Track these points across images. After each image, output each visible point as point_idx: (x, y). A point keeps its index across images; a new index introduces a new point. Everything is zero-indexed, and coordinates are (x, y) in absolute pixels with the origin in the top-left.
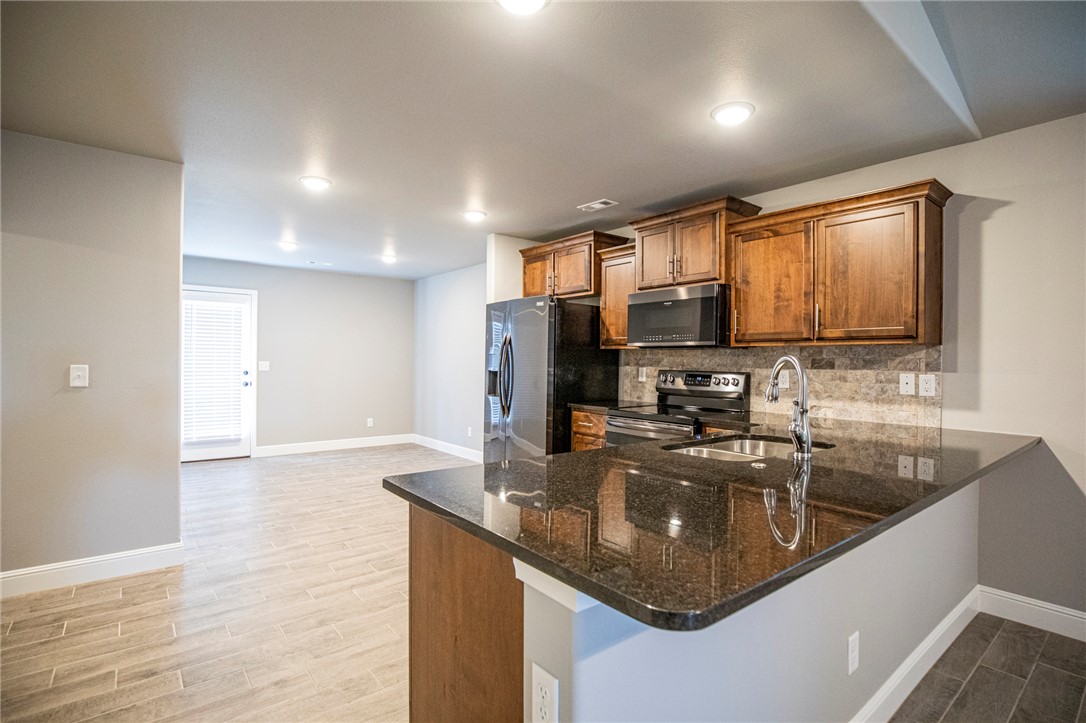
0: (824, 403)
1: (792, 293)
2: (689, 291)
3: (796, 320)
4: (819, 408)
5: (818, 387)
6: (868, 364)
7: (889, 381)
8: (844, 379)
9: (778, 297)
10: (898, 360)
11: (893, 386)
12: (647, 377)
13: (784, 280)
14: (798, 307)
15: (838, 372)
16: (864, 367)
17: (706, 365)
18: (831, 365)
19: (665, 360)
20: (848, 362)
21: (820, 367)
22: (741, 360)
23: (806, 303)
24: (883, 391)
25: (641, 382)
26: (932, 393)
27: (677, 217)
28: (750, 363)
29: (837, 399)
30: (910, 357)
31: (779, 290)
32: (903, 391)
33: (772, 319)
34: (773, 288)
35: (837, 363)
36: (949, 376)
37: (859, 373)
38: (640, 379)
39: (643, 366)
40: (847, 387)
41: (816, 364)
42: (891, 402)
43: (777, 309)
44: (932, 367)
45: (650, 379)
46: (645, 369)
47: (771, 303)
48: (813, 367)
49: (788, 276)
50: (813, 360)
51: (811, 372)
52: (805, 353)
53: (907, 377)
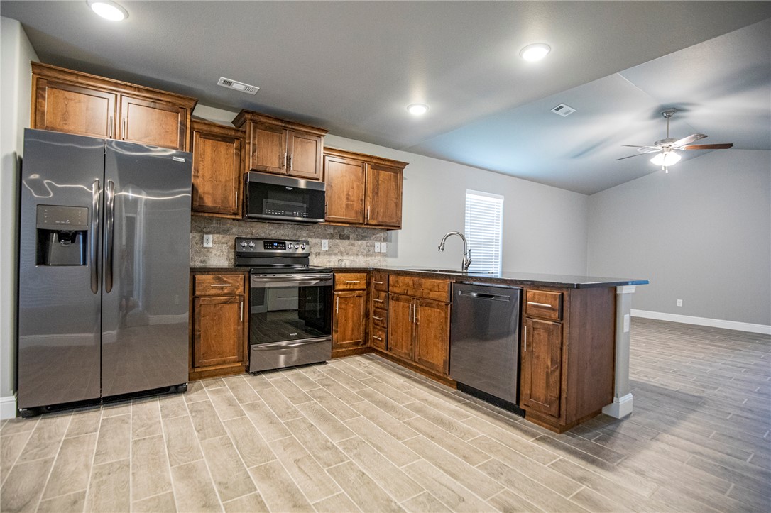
0: (345, 258)
1: (354, 198)
2: (307, 183)
3: (356, 212)
4: (342, 260)
5: (342, 249)
6: (363, 238)
7: (371, 246)
8: (353, 245)
9: (347, 199)
10: (374, 236)
11: (372, 248)
12: (214, 243)
13: (351, 190)
14: (357, 206)
15: (351, 241)
16: (362, 239)
17: (273, 235)
18: (348, 238)
19: (234, 230)
20: (355, 236)
21: (343, 239)
22: (299, 233)
23: (362, 205)
24: (369, 251)
25: (206, 248)
26: (385, 251)
27: (290, 126)
28: (305, 235)
29: (351, 255)
30: (378, 235)
31: (348, 195)
32: (376, 251)
33: (344, 210)
34: (345, 193)
35: (351, 237)
36: (389, 243)
37: (360, 242)
38: (205, 245)
39: (207, 233)
40: (355, 249)
41: (342, 237)
42: (371, 255)
43: (347, 205)
44: (385, 240)
45: (216, 246)
46: (211, 236)
47: (344, 202)
48: (340, 238)
49: (353, 188)
50: (340, 235)
51: (338, 241)
52: (336, 231)
53: (377, 244)
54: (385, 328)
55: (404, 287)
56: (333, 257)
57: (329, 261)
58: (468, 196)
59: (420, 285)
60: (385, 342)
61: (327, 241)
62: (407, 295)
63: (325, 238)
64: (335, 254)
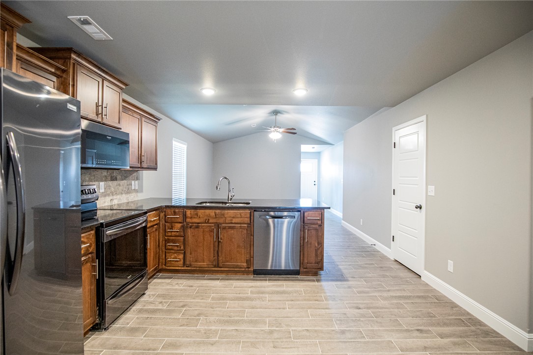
0: (115, 197)
1: (135, 146)
3: (137, 158)
5: (113, 189)
7: (130, 184)
8: (119, 185)
10: (131, 177)
11: (130, 186)
13: (134, 138)
14: (137, 153)
15: (118, 182)
16: (124, 179)
18: (116, 179)
20: (120, 177)
21: (113, 180)
23: (140, 151)
24: (128, 189)
26: (137, 188)
28: (87, 179)
29: (118, 194)
30: (133, 175)
32: (132, 188)
35: (118, 178)
36: (139, 181)
37: (123, 181)
40: (120, 188)
42: (130, 192)
44: (137, 179)
48: (111, 180)
50: (111, 176)
51: (110, 183)
52: (109, 173)
53: (133, 182)
54: (182, 250)
55: (206, 218)
56: (107, 197)
57: (105, 202)
58: (174, 143)
59: (223, 215)
60: (182, 261)
61: (103, 183)
62: (208, 223)
63: (102, 181)
64: (109, 195)
